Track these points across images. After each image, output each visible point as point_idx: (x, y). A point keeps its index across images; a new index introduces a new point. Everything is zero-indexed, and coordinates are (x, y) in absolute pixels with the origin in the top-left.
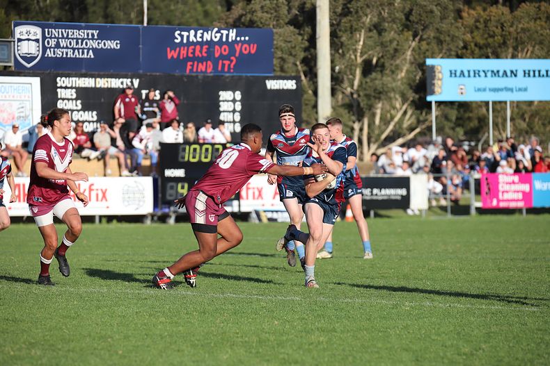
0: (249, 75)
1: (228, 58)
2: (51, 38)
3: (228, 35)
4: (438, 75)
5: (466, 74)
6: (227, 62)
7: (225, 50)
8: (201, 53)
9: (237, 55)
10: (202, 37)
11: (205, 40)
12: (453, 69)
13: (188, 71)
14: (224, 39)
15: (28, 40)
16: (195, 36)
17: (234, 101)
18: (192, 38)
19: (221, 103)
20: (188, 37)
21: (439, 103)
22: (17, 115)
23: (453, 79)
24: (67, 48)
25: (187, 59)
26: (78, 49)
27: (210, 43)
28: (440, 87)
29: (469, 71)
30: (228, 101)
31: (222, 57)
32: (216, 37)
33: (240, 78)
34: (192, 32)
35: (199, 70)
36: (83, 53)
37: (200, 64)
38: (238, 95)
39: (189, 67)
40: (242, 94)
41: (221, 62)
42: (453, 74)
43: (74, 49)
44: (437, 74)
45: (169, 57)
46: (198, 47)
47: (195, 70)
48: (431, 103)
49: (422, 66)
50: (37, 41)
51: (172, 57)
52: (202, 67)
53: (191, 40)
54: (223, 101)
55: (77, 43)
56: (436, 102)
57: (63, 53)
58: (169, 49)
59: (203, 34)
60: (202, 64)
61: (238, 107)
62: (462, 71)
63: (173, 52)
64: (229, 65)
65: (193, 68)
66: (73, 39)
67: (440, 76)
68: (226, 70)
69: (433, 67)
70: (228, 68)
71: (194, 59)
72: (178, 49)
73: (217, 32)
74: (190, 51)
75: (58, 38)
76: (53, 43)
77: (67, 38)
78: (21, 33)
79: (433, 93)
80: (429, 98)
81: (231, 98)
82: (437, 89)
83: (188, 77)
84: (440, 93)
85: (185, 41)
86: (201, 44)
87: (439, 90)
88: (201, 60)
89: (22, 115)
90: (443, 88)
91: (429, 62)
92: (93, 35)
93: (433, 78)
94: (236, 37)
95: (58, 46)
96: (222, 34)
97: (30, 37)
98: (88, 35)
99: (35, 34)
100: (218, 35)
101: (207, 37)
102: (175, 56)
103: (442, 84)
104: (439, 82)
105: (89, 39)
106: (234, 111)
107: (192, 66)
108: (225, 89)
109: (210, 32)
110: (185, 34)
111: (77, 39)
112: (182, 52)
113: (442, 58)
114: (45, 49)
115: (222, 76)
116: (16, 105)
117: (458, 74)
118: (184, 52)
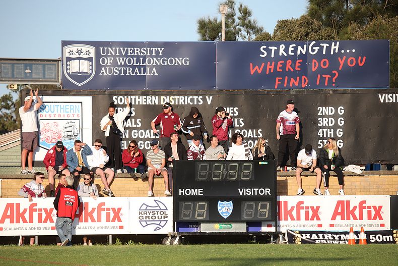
1: (329, 72)
2: (106, 56)
3: (329, 49)
6: (327, 77)
7: (325, 64)
8: (294, 69)
9: (341, 68)
10: (295, 50)
11: (298, 53)
13: (276, 87)
14: (324, 52)
15: (79, 59)
16: (286, 50)
17: (336, 116)
18: (282, 53)
19: (320, 119)
20: (277, 51)
22: (63, 134)
24: (125, 65)
25: (275, 74)
26: (139, 67)
27: (305, 57)
30: (328, 117)
31: (321, 71)
32: (313, 51)
34: (282, 47)
35: (291, 85)
36: (145, 71)
37: (292, 80)
38: (341, 111)
39: (278, 83)
40: (345, 109)
41: (319, 75)
43: (134, 67)
45: (252, 72)
46: (289, 62)
47: (285, 85)
50: (90, 59)
51: (256, 72)
52: (294, 82)
53: (280, 54)
54: (323, 117)
55: (138, 61)
57: (120, 71)
58: (251, 65)
59: (296, 48)
60: (295, 79)
61: (341, 122)
63: (257, 67)
64: (330, 80)
65: (283, 83)
66: (133, 57)
68: (326, 84)
70: (329, 82)
71: (284, 74)
72: (263, 64)
73: (314, 46)
74: (279, 65)
75: (115, 56)
76: (109, 61)
77: (126, 55)
78: (71, 52)
81: (333, 114)
83: (278, 93)
85: (273, 56)
86: (294, 58)
88: (293, 75)
89: (69, 133)
92: (157, 52)
94: (340, 49)
95: (115, 64)
96: (322, 47)
97: (81, 56)
98: (151, 52)
99: (88, 52)
100: (317, 48)
101: (302, 50)
102: (260, 72)
105: (152, 57)
106: (336, 127)
107: (282, 81)
108: (325, 104)
109: (305, 46)
110: (273, 48)
111: (138, 57)
112: (268, 67)
114: (99, 67)
115: (321, 91)
116: (62, 124)
118: (270, 67)
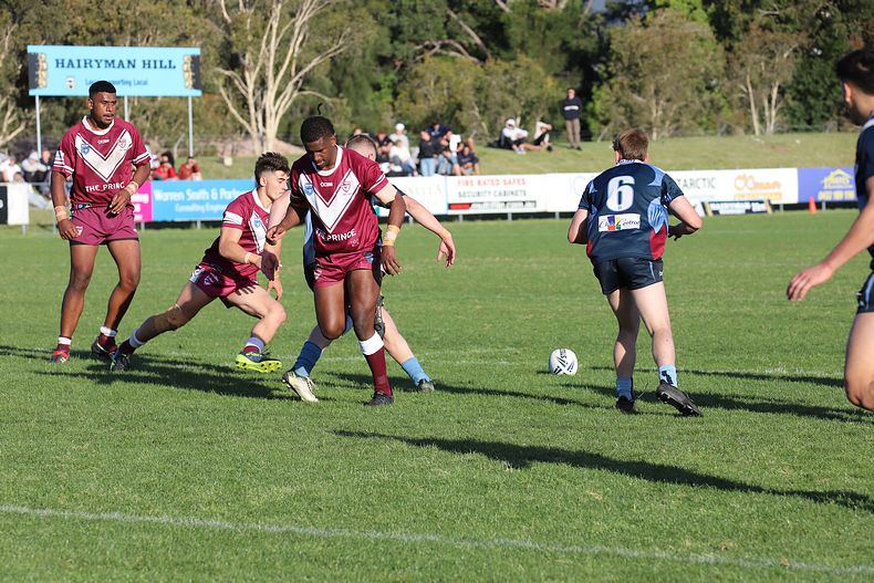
4: (42, 65)
5: (76, 64)
12: (59, 58)
21: (44, 99)
23: (60, 69)
28: (45, 80)
29: (79, 61)
42: (59, 63)
44: (40, 63)
48: (34, 97)
49: (23, 54)
56: (40, 97)
62: (70, 61)
67: (45, 66)
69: (35, 56)
79: (36, 86)
80: (32, 92)
82: (40, 81)
84: (45, 87)
87: (44, 83)
90: (49, 79)
91: (31, 49)
93: (36, 68)
103: (47, 76)
104: (43, 73)
113: (46, 44)
117: (66, 64)
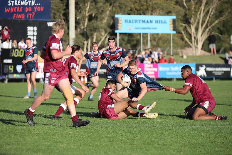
0: (40, 20)
1: (31, 12)
3: (31, 3)
4: (120, 22)
5: (132, 21)
6: (31, 14)
7: (30, 9)
8: (20, 10)
9: (35, 11)
10: (20, 3)
11: (21, 4)
12: (126, 19)
13: (14, 18)
14: (30, 4)
18: (16, 4)
19: (28, 32)
20: (14, 3)
21: (120, 34)
23: (126, 23)
25: (14, 13)
27: (24, 6)
29: (133, 20)
30: (31, 31)
31: (29, 12)
33: (36, 21)
34: (16, 1)
35: (19, 17)
37: (19, 15)
38: (35, 29)
39: (14, 16)
40: (37, 28)
41: (28, 14)
42: (126, 21)
45: (6, 11)
46: (18, 8)
47: (17, 17)
48: (116, 33)
49: (113, 18)
51: (7, 11)
52: (20, 16)
53: (15, 4)
54: (29, 31)
58: (6, 8)
59: (20, 2)
60: (20, 15)
61: (36, 33)
62: (130, 20)
63: (7, 9)
64: (32, 16)
65: (16, 17)
68: (30, 17)
69: (118, 18)
70: (31, 17)
71: (17, 13)
72: (10, 8)
73: (26, 1)
74: (15, 9)
80: (116, 31)
81: (33, 30)
82: (119, 28)
83: (14, 20)
84: (121, 29)
85: (13, 5)
86: (20, 6)
88: (20, 13)
90: (122, 27)
91: (116, 16)
93: (118, 23)
94: (35, 4)
96: (29, 2)
100: (27, 3)
101: (22, 3)
102: (8, 11)
104: (120, 25)
106: (34, 35)
107: (16, 15)
108: (30, 26)
109: (23, 1)
110: (13, 2)
113: (122, 14)
115: (28, 20)
117: (128, 21)
118: (12, 10)
